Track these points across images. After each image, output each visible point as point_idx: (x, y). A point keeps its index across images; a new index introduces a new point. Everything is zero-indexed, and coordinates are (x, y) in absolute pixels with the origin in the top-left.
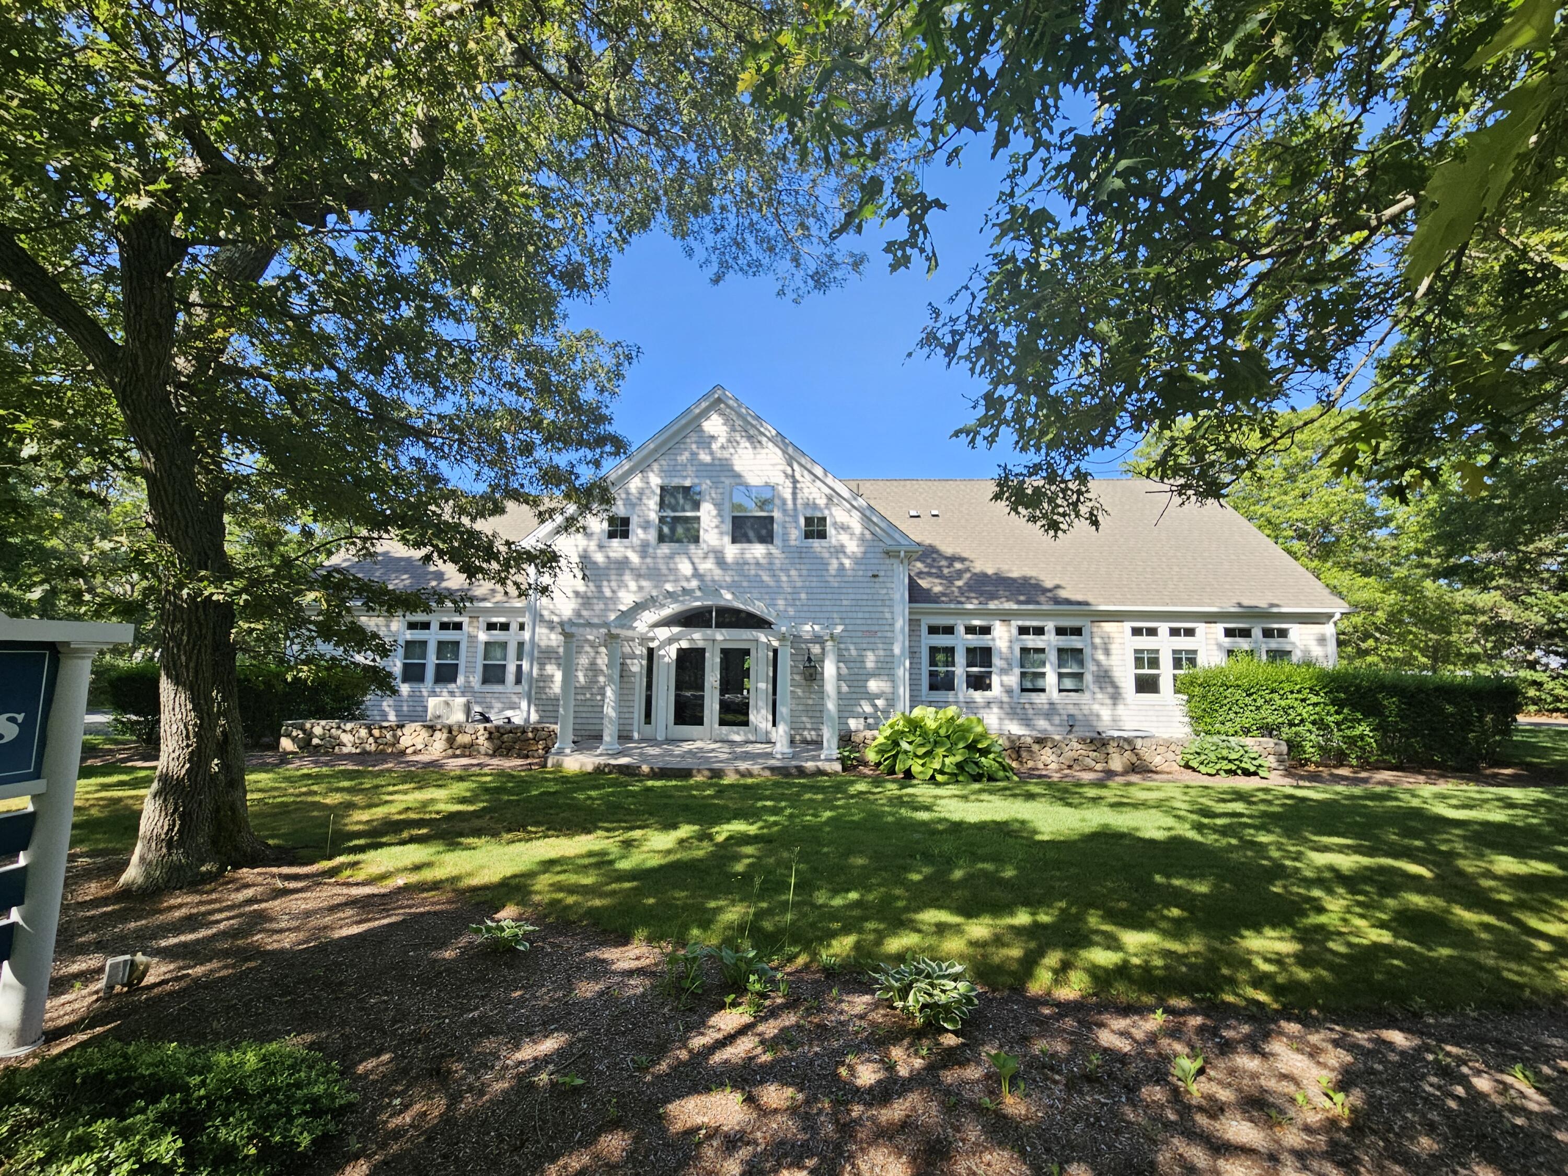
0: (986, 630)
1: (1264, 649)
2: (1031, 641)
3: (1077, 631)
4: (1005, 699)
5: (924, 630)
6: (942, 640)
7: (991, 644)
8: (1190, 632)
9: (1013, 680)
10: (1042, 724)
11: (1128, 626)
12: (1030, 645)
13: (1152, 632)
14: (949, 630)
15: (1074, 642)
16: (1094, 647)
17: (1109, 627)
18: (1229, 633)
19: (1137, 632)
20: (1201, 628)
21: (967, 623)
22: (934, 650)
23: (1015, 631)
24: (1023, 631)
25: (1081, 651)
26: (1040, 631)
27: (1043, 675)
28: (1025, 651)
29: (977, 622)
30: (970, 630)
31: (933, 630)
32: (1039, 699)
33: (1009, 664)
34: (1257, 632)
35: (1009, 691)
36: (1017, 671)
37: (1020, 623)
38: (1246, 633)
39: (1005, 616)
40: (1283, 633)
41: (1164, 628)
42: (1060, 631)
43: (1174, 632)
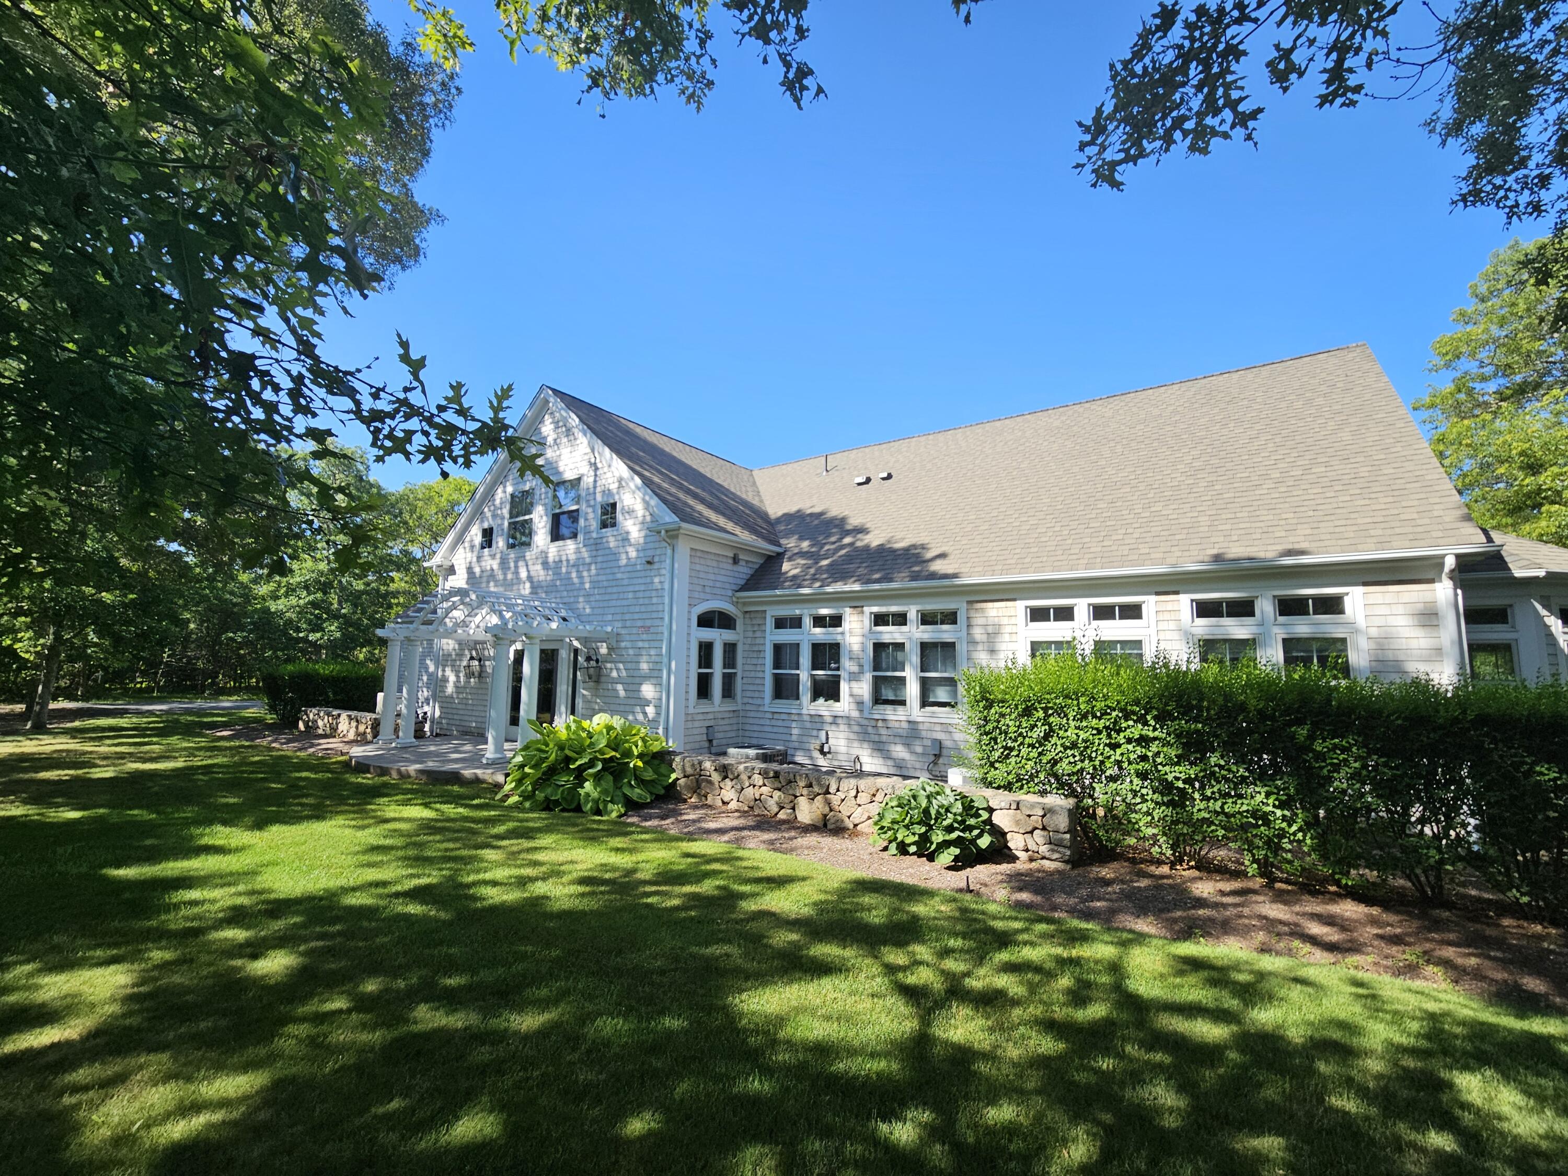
0: (836, 621)
1: (1279, 633)
2: (890, 633)
3: (951, 618)
4: (855, 714)
5: (770, 623)
6: (787, 636)
7: (839, 638)
8: (1132, 612)
9: (864, 688)
10: (899, 751)
11: (1020, 607)
12: (886, 639)
13: (1066, 614)
14: (796, 622)
15: (945, 633)
16: (972, 642)
17: (994, 611)
18: (1205, 610)
19: (1038, 615)
20: (1150, 603)
21: (814, 612)
22: (778, 649)
23: (867, 621)
24: (880, 620)
25: (952, 645)
26: (901, 619)
27: (902, 680)
28: (879, 647)
29: (824, 611)
30: (819, 621)
31: (780, 623)
32: (895, 715)
33: (861, 666)
34: (1265, 607)
35: (860, 704)
36: (868, 677)
37: (875, 609)
38: (1243, 609)
39: (856, 601)
40: (1332, 605)
41: (1082, 606)
42: (927, 619)
43: (1102, 613)
